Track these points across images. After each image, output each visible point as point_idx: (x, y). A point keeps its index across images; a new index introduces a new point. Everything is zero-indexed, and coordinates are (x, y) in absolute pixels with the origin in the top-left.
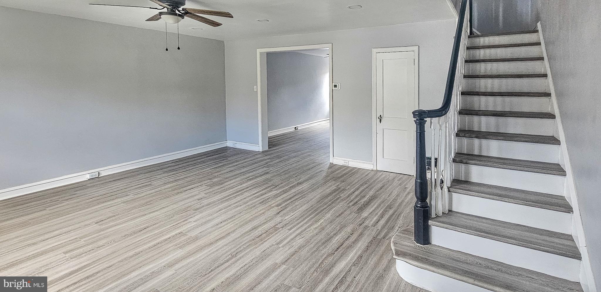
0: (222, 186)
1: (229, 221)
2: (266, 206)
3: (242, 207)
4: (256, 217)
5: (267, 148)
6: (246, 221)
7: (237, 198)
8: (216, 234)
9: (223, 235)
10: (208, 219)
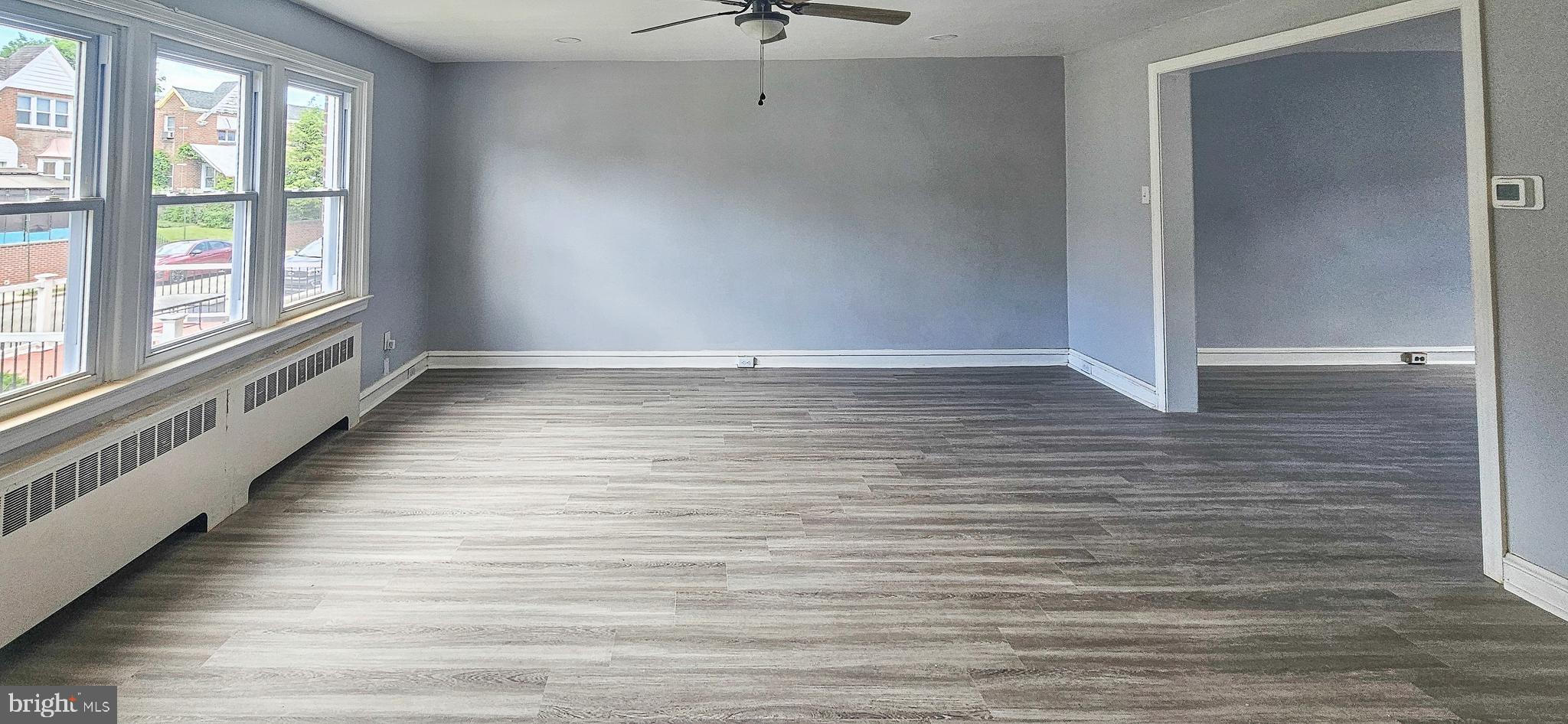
0: (931, 483)
1: (835, 602)
2: (982, 619)
3: (914, 577)
4: (914, 637)
5: (1191, 405)
6: (873, 631)
7: (928, 541)
8: (769, 622)
9: (780, 635)
10: (803, 562)
